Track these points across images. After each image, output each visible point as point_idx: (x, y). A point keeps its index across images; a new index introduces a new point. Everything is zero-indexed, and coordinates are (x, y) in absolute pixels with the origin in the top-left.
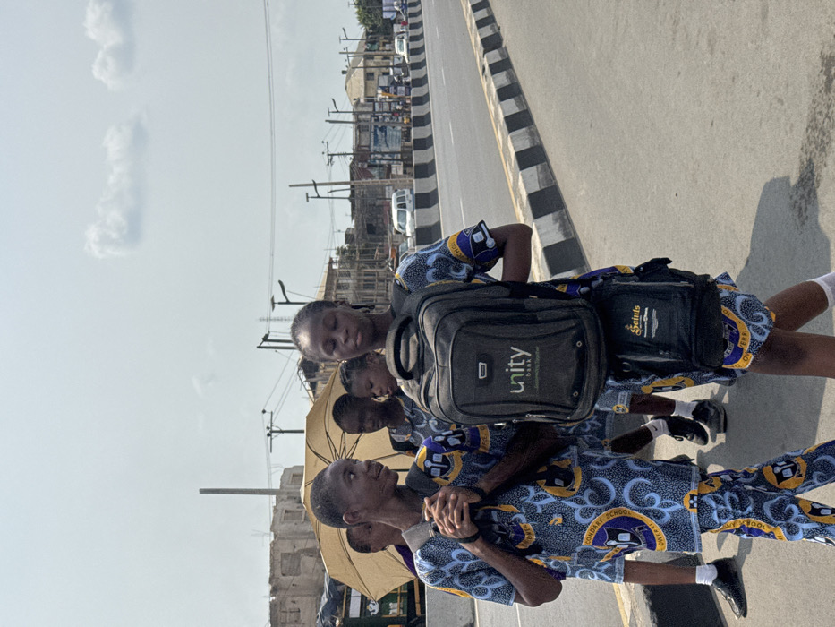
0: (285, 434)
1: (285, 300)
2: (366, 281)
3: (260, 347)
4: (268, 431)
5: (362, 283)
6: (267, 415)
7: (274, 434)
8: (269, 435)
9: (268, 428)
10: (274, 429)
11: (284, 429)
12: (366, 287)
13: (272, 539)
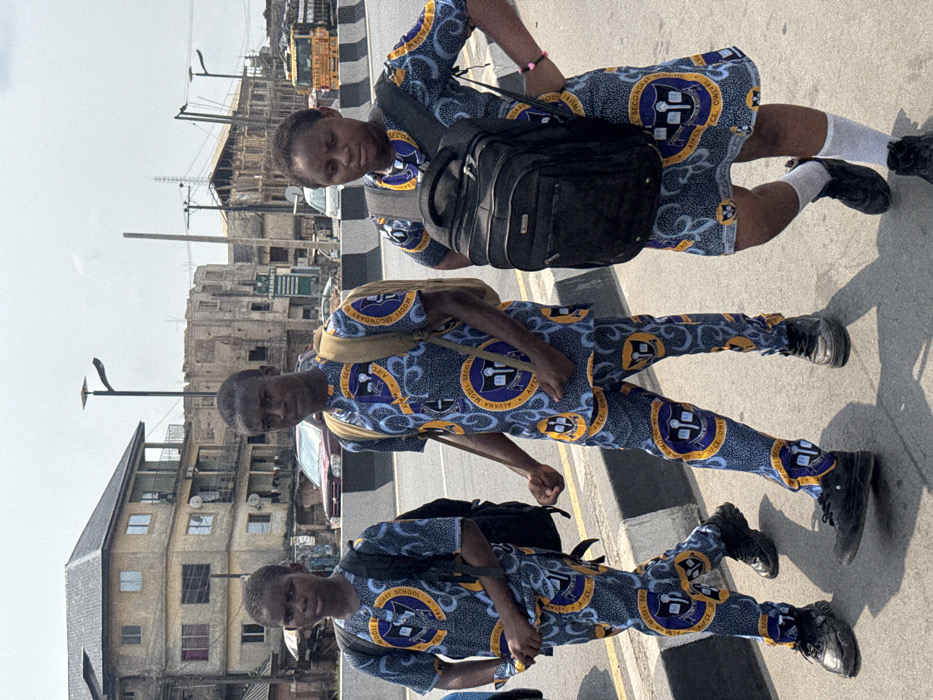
0: (203, 210)
1: (203, 72)
2: (282, 92)
3: (177, 117)
4: (186, 206)
5: (279, 94)
6: (185, 190)
7: (191, 210)
8: (186, 210)
9: (185, 203)
10: (192, 204)
11: (201, 205)
12: (284, 99)
13: (186, 326)
